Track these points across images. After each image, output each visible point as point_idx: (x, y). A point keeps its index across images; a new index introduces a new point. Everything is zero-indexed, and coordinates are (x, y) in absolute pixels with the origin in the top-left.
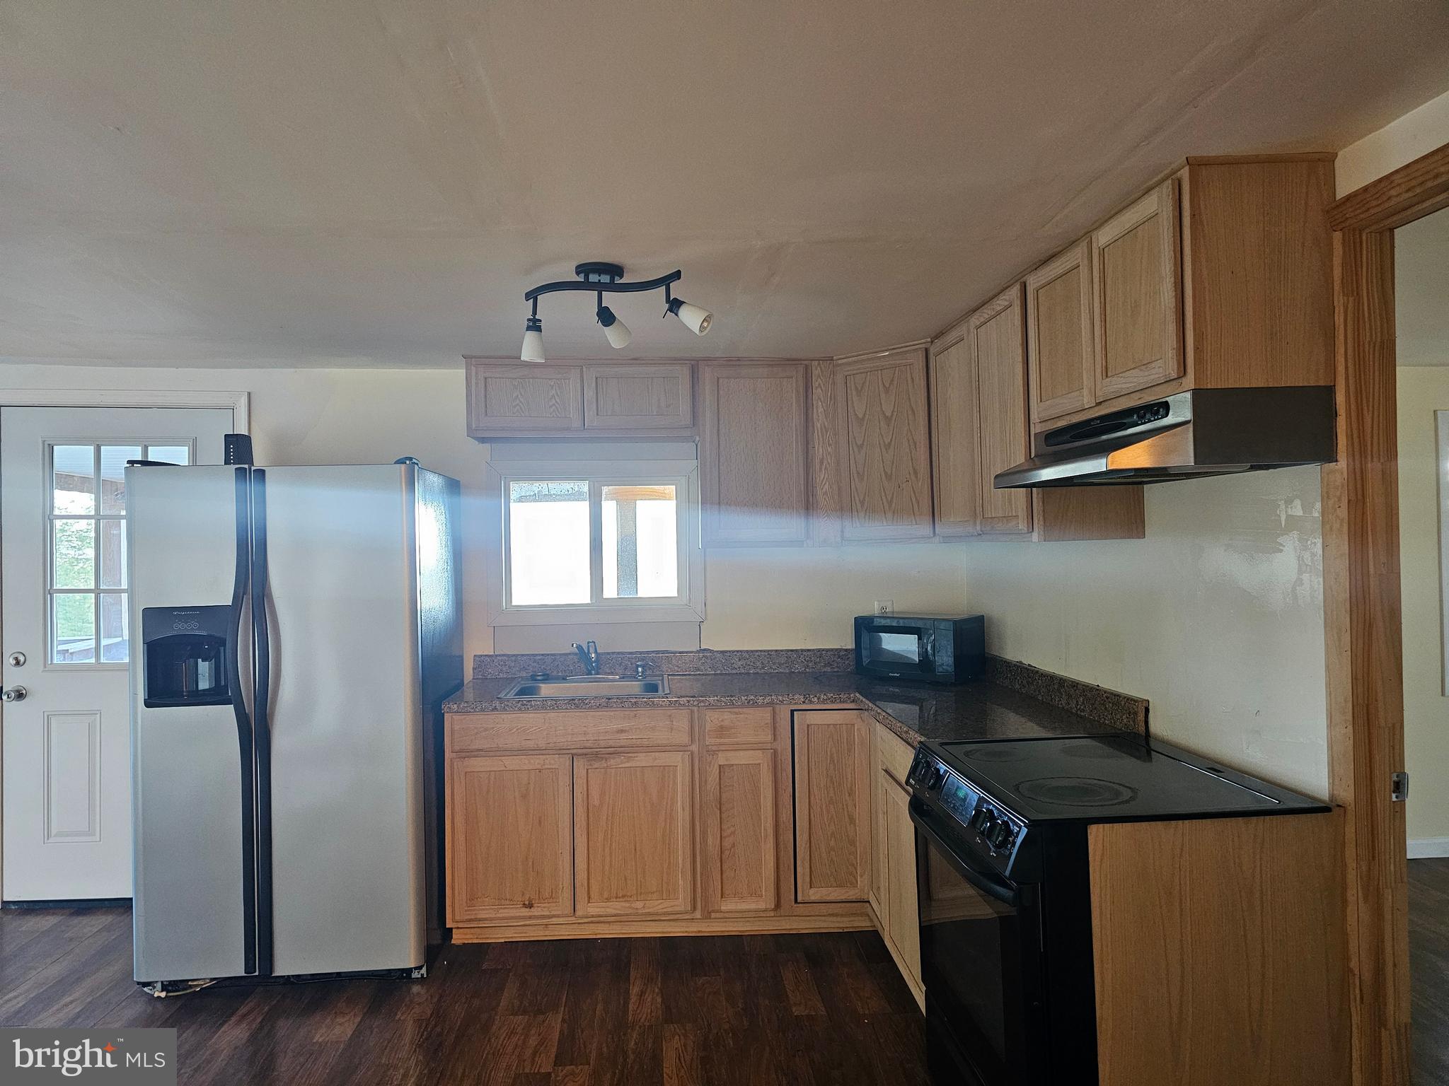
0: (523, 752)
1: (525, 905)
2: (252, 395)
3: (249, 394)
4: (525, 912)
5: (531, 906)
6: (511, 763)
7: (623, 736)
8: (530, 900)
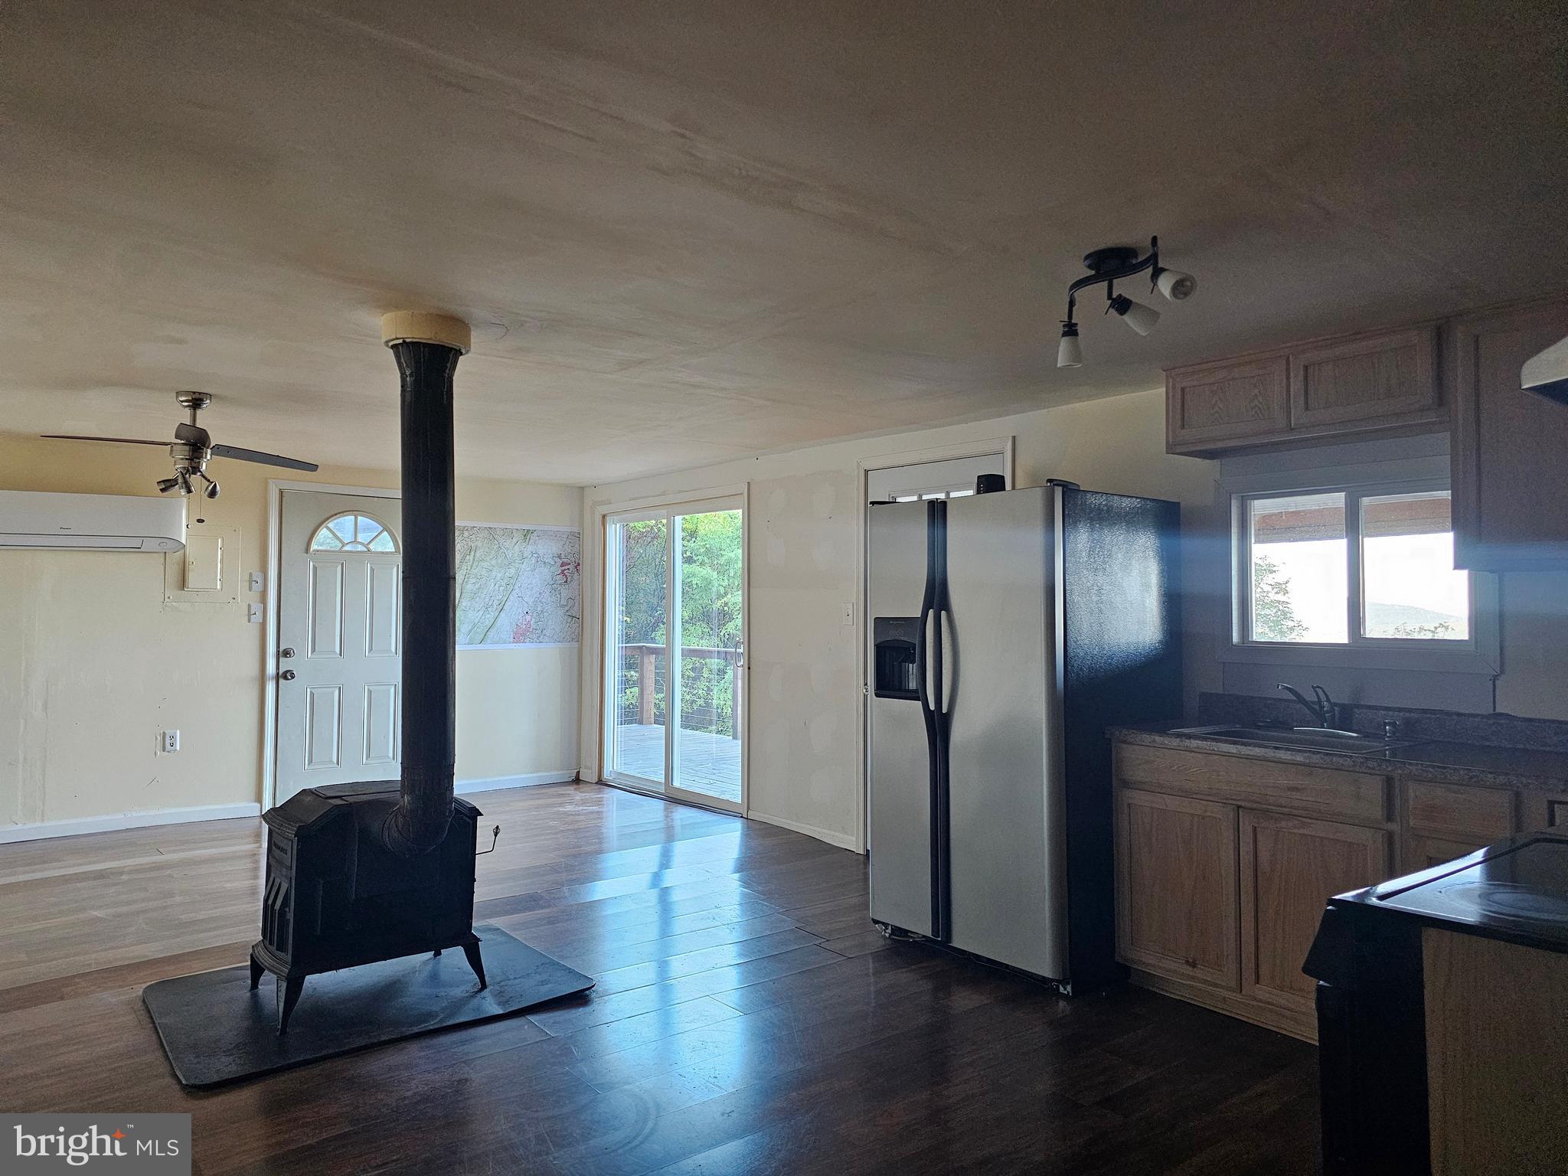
0: (1187, 794)
1: (1187, 962)
2: (1017, 439)
3: (1014, 438)
4: (1188, 970)
5: (1194, 965)
6: (1172, 803)
7: (1296, 795)
8: (1195, 960)
